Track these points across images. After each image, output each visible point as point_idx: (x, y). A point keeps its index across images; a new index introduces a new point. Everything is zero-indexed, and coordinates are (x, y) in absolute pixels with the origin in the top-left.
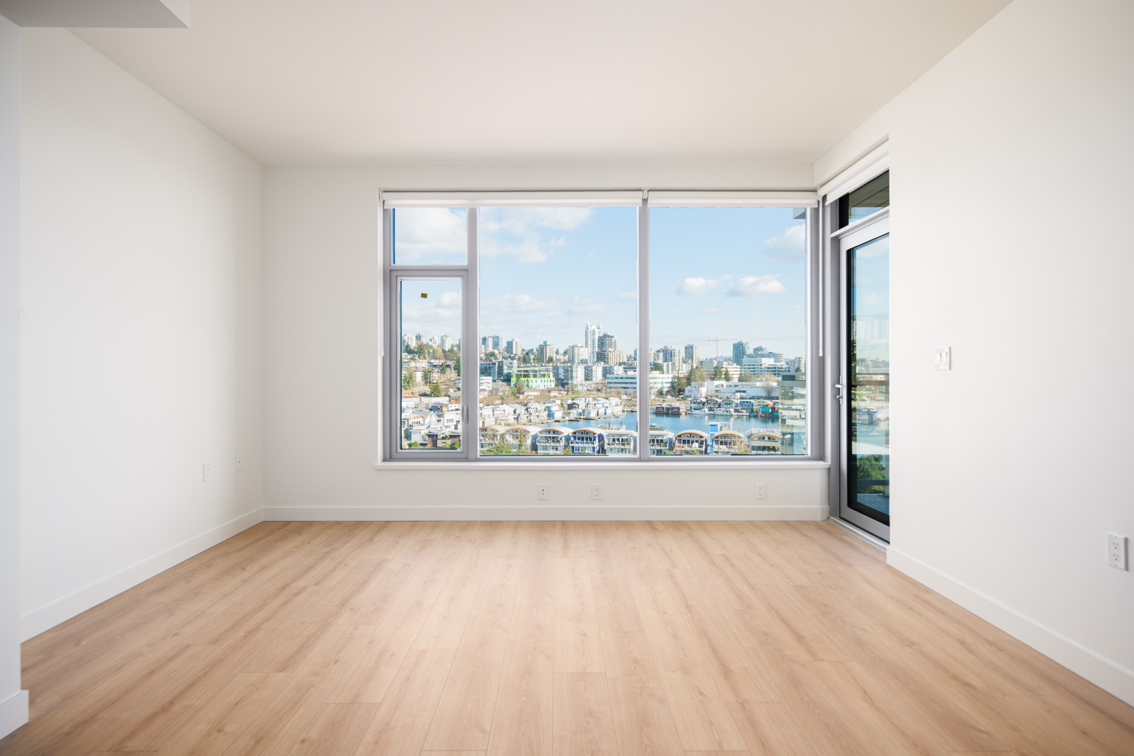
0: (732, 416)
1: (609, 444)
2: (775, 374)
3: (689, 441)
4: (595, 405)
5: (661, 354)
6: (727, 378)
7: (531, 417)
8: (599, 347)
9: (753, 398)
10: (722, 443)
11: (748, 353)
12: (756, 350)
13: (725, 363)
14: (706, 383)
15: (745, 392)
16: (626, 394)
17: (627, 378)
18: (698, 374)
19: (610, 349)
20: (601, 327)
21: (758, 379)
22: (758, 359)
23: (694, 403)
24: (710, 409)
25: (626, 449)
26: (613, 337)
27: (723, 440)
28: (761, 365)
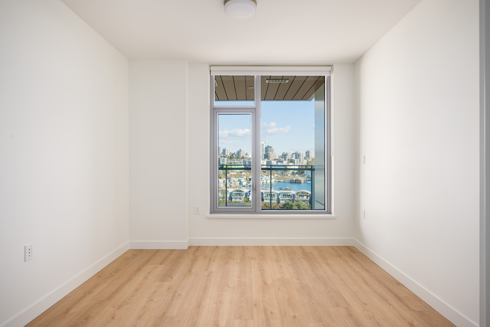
1: (265, 197)
3: (302, 196)
5: (294, 155)
7: (232, 184)
8: (265, 152)
16: (277, 174)
19: (270, 153)
20: (267, 142)
23: (308, 178)
26: (272, 147)
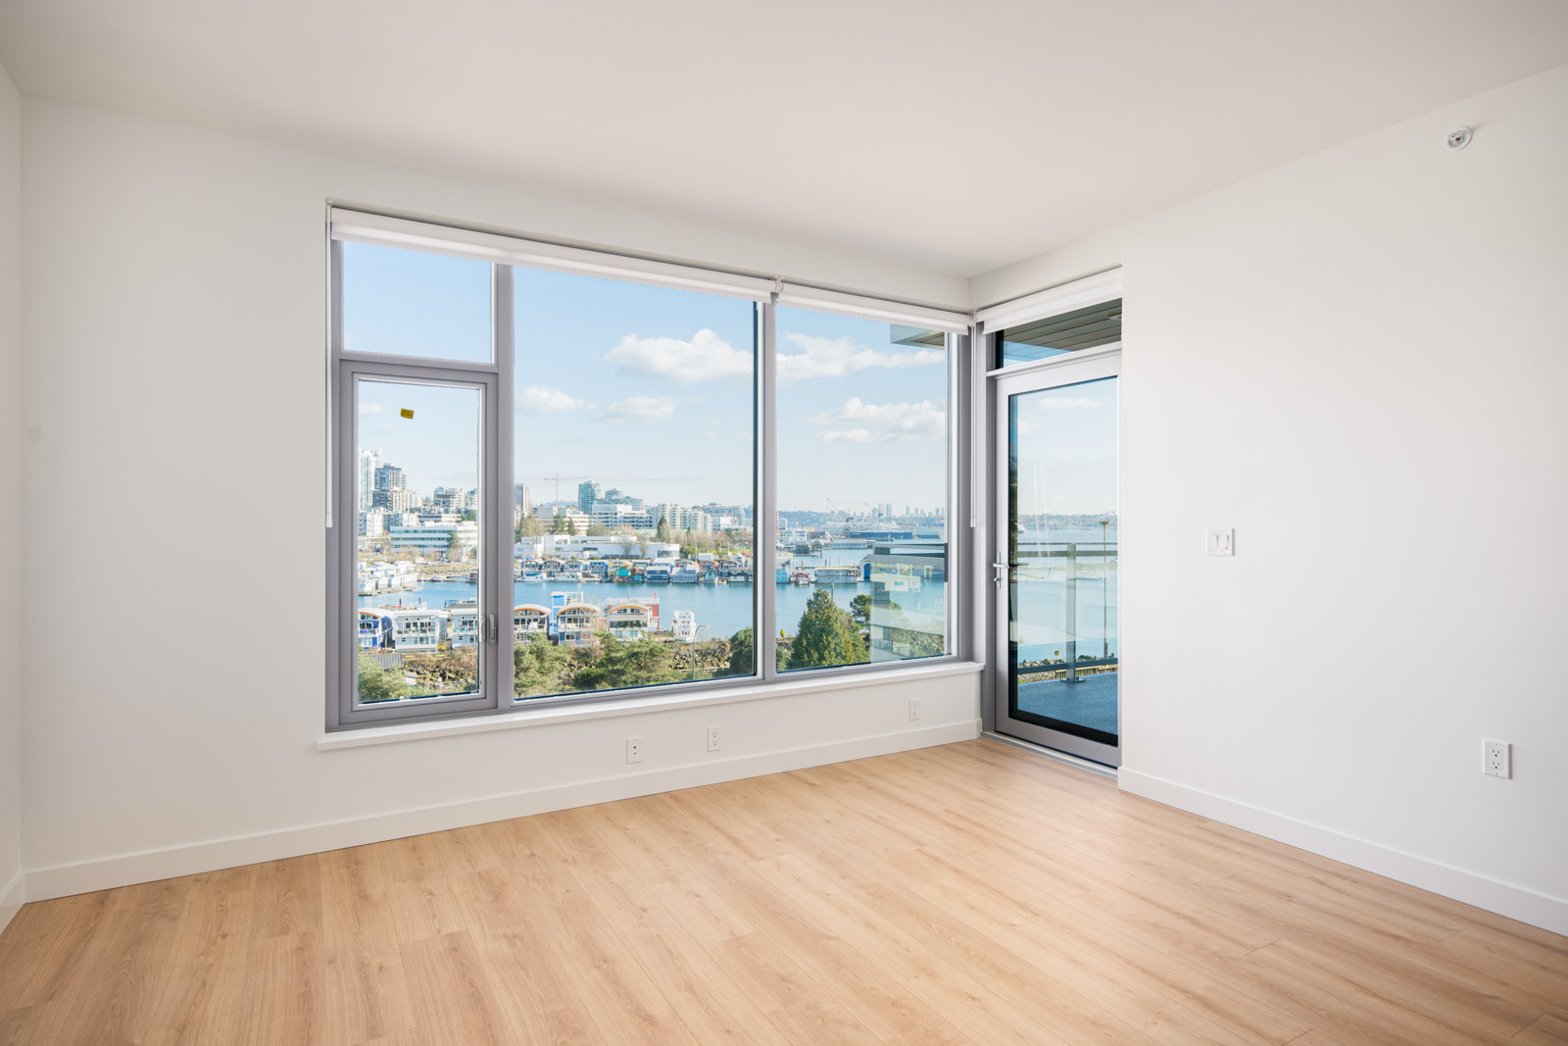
0: (579, 582)
1: (400, 632)
2: (634, 526)
3: (523, 621)
4: (372, 572)
5: (476, 498)
6: (572, 531)
8: (376, 484)
9: (606, 557)
10: (570, 620)
11: (598, 497)
12: (610, 493)
13: (568, 510)
14: (543, 538)
15: (595, 549)
16: (423, 556)
17: (424, 532)
18: (531, 525)
19: (395, 488)
20: (380, 453)
21: (613, 532)
22: (612, 505)
23: (527, 566)
24: (550, 574)
25: (427, 638)
26: (399, 469)
27: (572, 616)
28: (616, 514)
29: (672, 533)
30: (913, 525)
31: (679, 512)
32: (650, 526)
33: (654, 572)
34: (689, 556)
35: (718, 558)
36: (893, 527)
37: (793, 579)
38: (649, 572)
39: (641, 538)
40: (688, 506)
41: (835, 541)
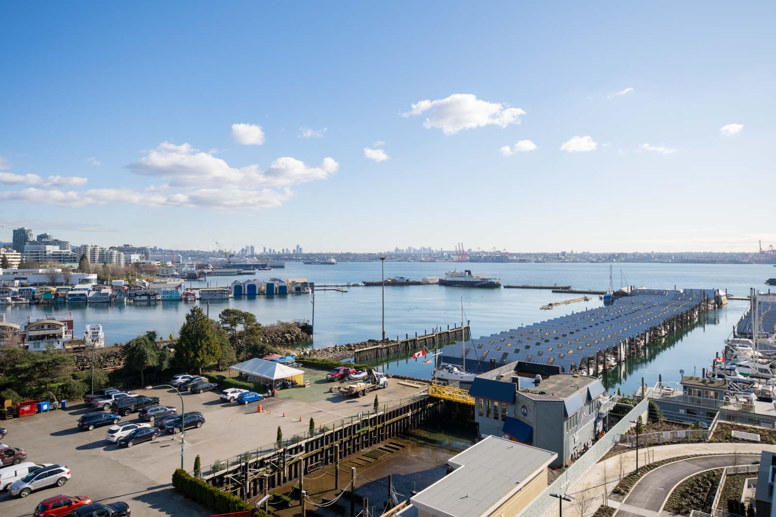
0: (9, 304)
2: (60, 261)
6: (4, 265)
9: (35, 285)
11: (31, 239)
12: (40, 237)
13: (2, 249)
15: (24, 279)
21: (41, 266)
22: (42, 246)
28: (45, 252)
29: (92, 266)
30: (269, 259)
31: (98, 250)
32: (75, 261)
33: (74, 295)
34: (105, 283)
35: (128, 283)
36: (255, 261)
37: (184, 297)
38: (70, 295)
39: (64, 270)
40: (106, 247)
41: (215, 271)
